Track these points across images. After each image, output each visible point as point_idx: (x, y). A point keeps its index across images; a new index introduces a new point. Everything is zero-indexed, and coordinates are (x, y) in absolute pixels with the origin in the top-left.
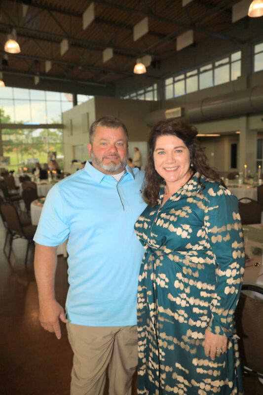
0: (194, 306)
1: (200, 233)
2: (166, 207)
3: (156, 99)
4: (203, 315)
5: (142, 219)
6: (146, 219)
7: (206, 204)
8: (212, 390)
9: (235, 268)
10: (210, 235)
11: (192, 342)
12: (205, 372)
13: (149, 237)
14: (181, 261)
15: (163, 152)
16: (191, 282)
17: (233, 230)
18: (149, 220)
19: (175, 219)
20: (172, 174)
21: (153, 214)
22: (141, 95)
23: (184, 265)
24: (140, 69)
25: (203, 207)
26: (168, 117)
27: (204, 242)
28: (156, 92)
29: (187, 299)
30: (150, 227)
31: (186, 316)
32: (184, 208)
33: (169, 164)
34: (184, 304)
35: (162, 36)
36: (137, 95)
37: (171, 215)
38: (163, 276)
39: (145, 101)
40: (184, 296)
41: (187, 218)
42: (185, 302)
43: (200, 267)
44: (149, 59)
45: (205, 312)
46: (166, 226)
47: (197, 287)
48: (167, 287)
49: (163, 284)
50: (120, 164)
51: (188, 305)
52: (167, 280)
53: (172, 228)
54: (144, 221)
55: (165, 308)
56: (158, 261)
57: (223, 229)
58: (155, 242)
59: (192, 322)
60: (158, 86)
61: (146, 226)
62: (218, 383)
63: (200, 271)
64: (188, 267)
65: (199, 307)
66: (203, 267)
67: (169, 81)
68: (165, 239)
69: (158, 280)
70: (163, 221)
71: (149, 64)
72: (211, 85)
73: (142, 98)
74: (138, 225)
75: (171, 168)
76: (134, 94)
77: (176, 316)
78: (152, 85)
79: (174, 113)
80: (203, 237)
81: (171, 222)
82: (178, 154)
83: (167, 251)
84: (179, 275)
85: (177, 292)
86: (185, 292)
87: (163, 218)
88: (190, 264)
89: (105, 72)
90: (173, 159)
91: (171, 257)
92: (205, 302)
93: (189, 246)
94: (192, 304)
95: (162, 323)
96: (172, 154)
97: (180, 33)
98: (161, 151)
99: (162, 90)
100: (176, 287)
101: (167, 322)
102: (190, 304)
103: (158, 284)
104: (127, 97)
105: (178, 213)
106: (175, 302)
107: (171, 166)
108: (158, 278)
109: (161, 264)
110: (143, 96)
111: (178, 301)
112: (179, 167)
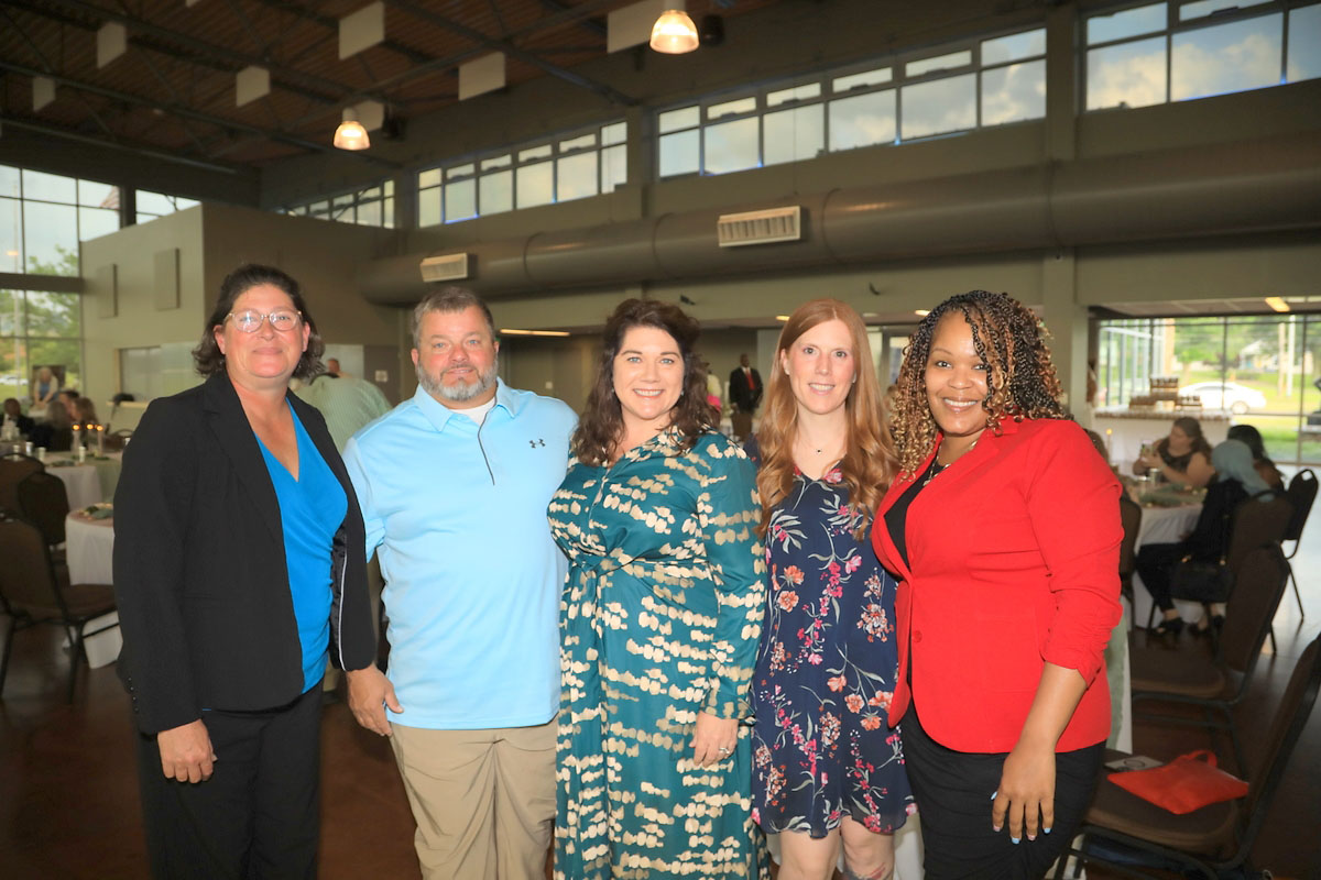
0: (680, 658)
1: (688, 526)
2: (618, 473)
3: (389, 225)
4: (696, 676)
5: (566, 495)
6: (576, 496)
7: (702, 471)
8: (707, 812)
9: (758, 591)
10: (710, 530)
11: (677, 730)
12: (696, 781)
13: (587, 531)
14: (648, 574)
15: (636, 358)
16: (673, 613)
17: (752, 522)
18: (583, 497)
19: (643, 497)
20: (647, 402)
21: (592, 485)
22: (344, 207)
23: (655, 582)
24: (351, 136)
25: (698, 477)
26: (429, 277)
27: (691, 543)
28: (390, 204)
29: (667, 646)
30: (587, 510)
31: (664, 679)
32: (658, 477)
33: (647, 382)
34: (659, 656)
35: (420, 56)
36: (332, 209)
37: (634, 488)
38: (616, 607)
39: (355, 228)
40: (659, 641)
41: (664, 495)
42: (661, 653)
43: (684, 585)
44: (376, 113)
45: (702, 670)
46: (625, 508)
47: (684, 621)
48: (624, 627)
49: (615, 623)
50: (480, 382)
51: (667, 659)
52: (624, 614)
53: (637, 514)
54: (572, 500)
55: (621, 672)
56: (603, 579)
57: (736, 518)
58: (597, 540)
59: (676, 692)
60: (397, 188)
61: (576, 508)
62: (718, 801)
63: (688, 592)
64: (662, 585)
65: (690, 660)
66: (692, 584)
67: (429, 177)
68: (621, 534)
69: (606, 617)
70: (617, 499)
71: (378, 123)
72: (551, 200)
73: (347, 217)
74: (555, 507)
75: (649, 390)
76: (324, 205)
77: (644, 684)
78: (379, 183)
79: (445, 266)
80: (691, 533)
81: (635, 502)
82: (665, 366)
83: (625, 559)
84: (648, 602)
85: (644, 636)
86: (660, 635)
87: (617, 494)
88: (666, 578)
89: (233, 133)
90: (656, 374)
91: (628, 569)
92: (700, 650)
93: (666, 549)
94: (676, 655)
95: (614, 702)
96: (656, 366)
97: (472, 55)
98: (635, 355)
99: (408, 201)
100: (643, 626)
101: (624, 700)
102: (672, 656)
103: (607, 624)
104: (301, 211)
105: (647, 484)
106: (642, 655)
107: (650, 387)
108: (606, 612)
109: (610, 585)
110: (351, 211)
111: (647, 652)
112: (662, 391)
